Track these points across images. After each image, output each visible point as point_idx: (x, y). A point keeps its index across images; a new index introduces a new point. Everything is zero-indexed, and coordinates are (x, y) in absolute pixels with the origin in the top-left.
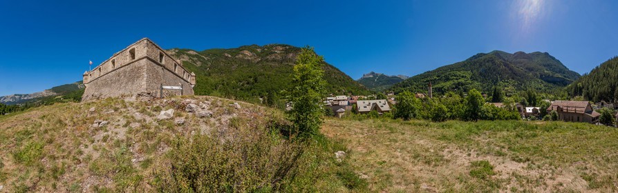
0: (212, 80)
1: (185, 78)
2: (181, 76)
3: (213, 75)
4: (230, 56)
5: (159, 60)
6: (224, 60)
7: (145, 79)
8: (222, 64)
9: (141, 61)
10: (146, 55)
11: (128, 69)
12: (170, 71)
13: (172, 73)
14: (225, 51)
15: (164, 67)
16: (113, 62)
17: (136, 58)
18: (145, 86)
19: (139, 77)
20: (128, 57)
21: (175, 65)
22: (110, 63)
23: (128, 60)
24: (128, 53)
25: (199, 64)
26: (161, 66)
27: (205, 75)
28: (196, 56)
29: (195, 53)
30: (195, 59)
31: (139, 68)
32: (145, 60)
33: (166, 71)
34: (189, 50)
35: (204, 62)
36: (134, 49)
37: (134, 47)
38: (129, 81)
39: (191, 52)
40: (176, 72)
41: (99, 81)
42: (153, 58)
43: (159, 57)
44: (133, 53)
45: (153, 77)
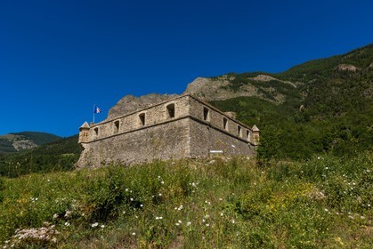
0: (312, 130)
1: (241, 136)
2: (235, 134)
3: (315, 119)
4: (353, 68)
5: (203, 118)
6: (338, 82)
7: (188, 142)
8: (335, 91)
9: (182, 121)
10: (188, 114)
11: (165, 128)
12: (218, 130)
13: (221, 131)
14: (338, 60)
15: (209, 125)
16: (142, 117)
17: (176, 117)
18: (189, 151)
19: (180, 140)
20: (165, 114)
21: (225, 121)
22: (137, 118)
23: (165, 118)
24: (165, 109)
25: (280, 98)
26: (206, 124)
27: (297, 121)
28: (272, 83)
29: (269, 78)
30: (271, 89)
31: (180, 129)
32: (187, 119)
33: (212, 130)
34: (256, 74)
35: (290, 93)
36: (173, 105)
37: (173, 102)
38: (167, 144)
39: (262, 78)
40: (227, 129)
41: (115, 142)
42: (195, 117)
43: (203, 114)
44: (171, 110)
45: (198, 139)
